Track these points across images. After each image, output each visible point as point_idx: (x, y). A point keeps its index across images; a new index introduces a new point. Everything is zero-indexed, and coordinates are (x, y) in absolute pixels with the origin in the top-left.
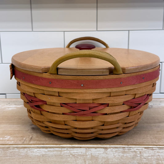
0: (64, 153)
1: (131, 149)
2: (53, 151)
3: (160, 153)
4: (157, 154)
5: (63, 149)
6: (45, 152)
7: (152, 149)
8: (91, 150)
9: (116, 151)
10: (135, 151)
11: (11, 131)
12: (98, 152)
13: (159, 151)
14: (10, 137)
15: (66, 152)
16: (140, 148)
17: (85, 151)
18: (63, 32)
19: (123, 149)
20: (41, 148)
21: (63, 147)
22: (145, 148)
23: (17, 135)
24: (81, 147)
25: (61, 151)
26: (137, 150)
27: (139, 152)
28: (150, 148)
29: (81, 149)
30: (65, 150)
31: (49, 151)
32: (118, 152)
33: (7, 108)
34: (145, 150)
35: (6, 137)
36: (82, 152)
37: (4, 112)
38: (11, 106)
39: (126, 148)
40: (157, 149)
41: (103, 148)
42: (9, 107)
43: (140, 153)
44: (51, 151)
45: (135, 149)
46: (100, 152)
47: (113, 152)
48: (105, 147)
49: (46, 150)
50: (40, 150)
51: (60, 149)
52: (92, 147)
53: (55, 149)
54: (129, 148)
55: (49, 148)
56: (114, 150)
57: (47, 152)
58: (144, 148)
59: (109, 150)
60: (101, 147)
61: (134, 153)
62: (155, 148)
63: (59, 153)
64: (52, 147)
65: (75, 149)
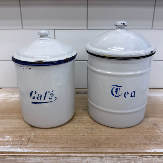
0: (60, 161)
1: (126, 158)
2: (50, 159)
3: (153, 160)
4: (151, 161)
5: (59, 158)
6: (41, 160)
7: (146, 157)
8: (86, 159)
9: (111, 160)
10: (129, 159)
11: (11, 128)
12: (94, 160)
13: (153, 158)
14: (9, 136)
15: (62, 160)
16: (135, 157)
17: (80, 159)
18: (53, 30)
19: (119, 158)
20: (37, 157)
21: (59, 156)
22: (140, 156)
23: (16, 134)
24: (76, 156)
25: (57, 160)
26: (132, 158)
27: (133, 160)
28: (145, 156)
29: (77, 158)
30: (61, 159)
31: (45, 159)
32: (113, 160)
33: (10, 99)
34: (140, 158)
35: (5, 136)
36: (77, 161)
37: (7, 103)
38: (14, 96)
39: (121, 157)
40: (151, 157)
41: (99, 156)
42: (13, 97)
43: (135, 160)
44: (47, 160)
45: (130, 158)
46: (95, 161)
47: (109, 160)
48: (100, 156)
49: (42, 159)
50: (36, 159)
51: (56, 158)
52: (87, 156)
53: (51, 158)
54: (124, 157)
55: (45, 157)
56: (109, 158)
57: (43, 160)
58: (138, 157)
59: (104, 158)
60: (97, 156)
61: (129, 161)
62: (149, 156)
63: (55, 161)
64: (48, 156)
65: (70, 158)
